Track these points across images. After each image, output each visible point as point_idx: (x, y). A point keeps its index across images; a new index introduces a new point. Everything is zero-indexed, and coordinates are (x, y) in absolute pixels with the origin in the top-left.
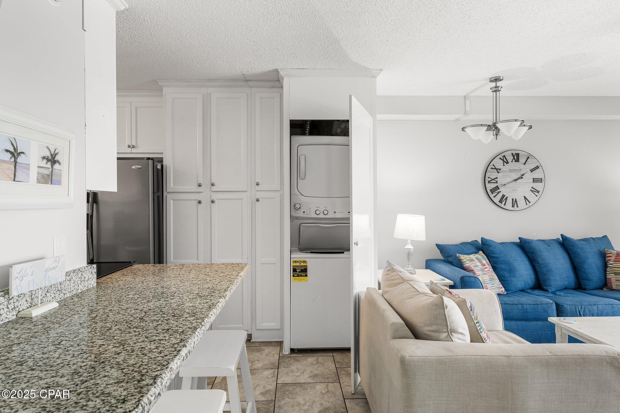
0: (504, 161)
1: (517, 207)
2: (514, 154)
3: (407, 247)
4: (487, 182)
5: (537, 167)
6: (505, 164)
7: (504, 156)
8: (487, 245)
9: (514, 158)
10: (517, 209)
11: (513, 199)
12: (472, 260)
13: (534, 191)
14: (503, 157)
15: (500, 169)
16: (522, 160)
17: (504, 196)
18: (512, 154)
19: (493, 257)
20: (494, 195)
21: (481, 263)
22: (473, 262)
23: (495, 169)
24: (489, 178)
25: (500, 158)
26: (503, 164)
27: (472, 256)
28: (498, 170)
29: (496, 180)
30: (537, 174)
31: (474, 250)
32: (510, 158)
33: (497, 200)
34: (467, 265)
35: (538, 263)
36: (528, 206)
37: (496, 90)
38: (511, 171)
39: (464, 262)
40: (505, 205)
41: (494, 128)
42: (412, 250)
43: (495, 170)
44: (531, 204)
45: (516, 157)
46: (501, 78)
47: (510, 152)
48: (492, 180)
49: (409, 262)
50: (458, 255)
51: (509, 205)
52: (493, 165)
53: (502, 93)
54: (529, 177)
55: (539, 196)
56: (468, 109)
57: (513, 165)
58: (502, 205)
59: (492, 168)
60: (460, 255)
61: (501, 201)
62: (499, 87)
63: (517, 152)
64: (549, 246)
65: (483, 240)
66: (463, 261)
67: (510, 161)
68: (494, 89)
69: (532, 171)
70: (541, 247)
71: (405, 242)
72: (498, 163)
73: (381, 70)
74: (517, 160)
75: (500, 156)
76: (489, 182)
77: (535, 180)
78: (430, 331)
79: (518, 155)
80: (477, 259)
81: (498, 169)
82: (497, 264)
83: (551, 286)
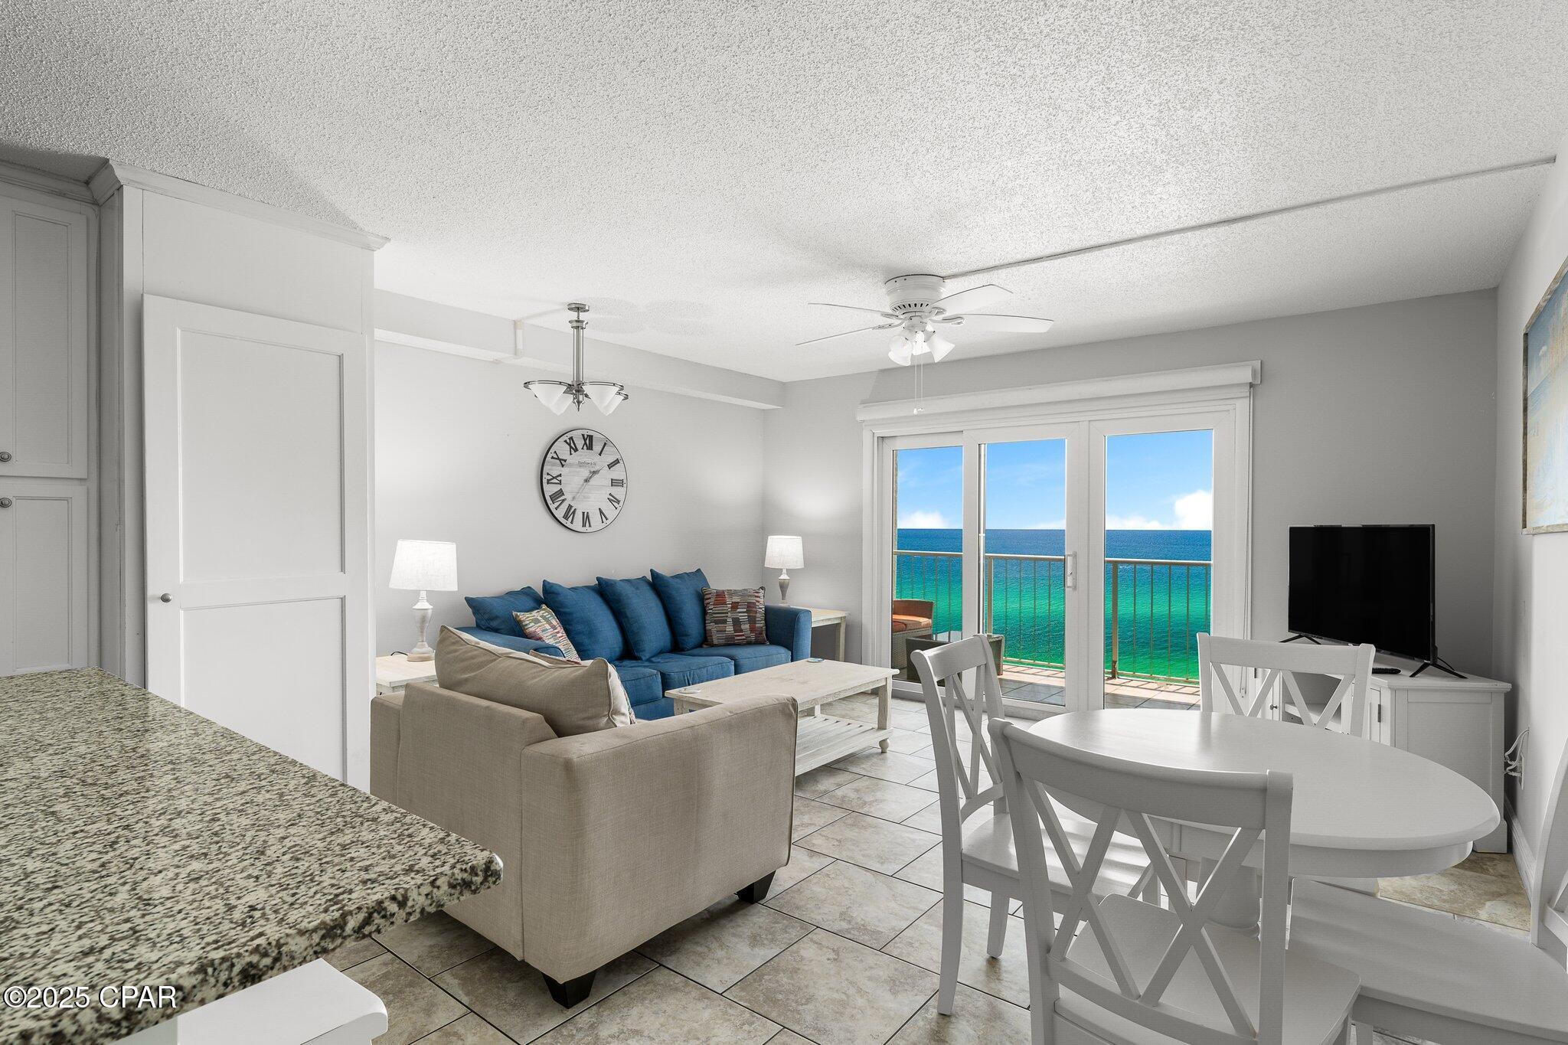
0: (571, 447)
1: (590, 526)
2: (586, 437)
3: (419, 606)
4: (545, 481)
5: (617, 462)
6: (573, 451)
7: (571, 438)
8: (553, 593)
9: (585, 443)
10: (590, 530)
11: (583, 513)
12: (536, 621)
13: (613, 500)
14: (569, 439)
15: (565, 461)
16: (597, 447)
17: (570, 507)
18: (583, 435)
19: (565, 613)
20: (557, 504)
21: (550, 623)
22: (539, 624)
23: (558, 459)
24: (548, 474)
25: (566, 441)
26: (569, 452)
27: (534, 613)
28: (562, 462)
29: (559, 478)
30: (617, 473)
31: (532, 604)
32: (580, 443)
33: (560, 514)
34: (530, 629)
35: (627, 617)
36: (604, 525)
37: (578, 325)
38: (581, 465)
39: (526, 625)
40: (572, 523)
41: (576, 389)
42: (430, 612)
43: (558, 461)
44: (608, 522)
45: (589, 442)
46: (587, 308)
47: (580, 432)
48: (554, 478)
49: (422, 636)
50: (514, 613)
51: (577, 524)
52: (555, 452)
53: (587, 333)
54: (606, 475)
55: (619, 509)
56: (520, 346)
57: (583, 455)
58: (568, 524)
59: (553, 458)
60: (518, 614)
61: (566, 517)
62: (582, 322)
63: (590, 433)
64: (637, 589)
65: (546, 584)
66: (524, 624)
67: (579, 447)
68: (575, 324)
69: (610, 466)
70: (628, 591)
71: (415, 595)
72: (562, 448)
73: (387, 239)
74: (590, 447)
75: (565, 438)
76: (548, 482)
77: (615, 483)
78: (584, 719)
79: (591, 437)
80: (543, 617)
81: (563, 460)
82: (571, 625)
83: (644, 651)
